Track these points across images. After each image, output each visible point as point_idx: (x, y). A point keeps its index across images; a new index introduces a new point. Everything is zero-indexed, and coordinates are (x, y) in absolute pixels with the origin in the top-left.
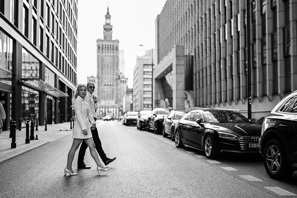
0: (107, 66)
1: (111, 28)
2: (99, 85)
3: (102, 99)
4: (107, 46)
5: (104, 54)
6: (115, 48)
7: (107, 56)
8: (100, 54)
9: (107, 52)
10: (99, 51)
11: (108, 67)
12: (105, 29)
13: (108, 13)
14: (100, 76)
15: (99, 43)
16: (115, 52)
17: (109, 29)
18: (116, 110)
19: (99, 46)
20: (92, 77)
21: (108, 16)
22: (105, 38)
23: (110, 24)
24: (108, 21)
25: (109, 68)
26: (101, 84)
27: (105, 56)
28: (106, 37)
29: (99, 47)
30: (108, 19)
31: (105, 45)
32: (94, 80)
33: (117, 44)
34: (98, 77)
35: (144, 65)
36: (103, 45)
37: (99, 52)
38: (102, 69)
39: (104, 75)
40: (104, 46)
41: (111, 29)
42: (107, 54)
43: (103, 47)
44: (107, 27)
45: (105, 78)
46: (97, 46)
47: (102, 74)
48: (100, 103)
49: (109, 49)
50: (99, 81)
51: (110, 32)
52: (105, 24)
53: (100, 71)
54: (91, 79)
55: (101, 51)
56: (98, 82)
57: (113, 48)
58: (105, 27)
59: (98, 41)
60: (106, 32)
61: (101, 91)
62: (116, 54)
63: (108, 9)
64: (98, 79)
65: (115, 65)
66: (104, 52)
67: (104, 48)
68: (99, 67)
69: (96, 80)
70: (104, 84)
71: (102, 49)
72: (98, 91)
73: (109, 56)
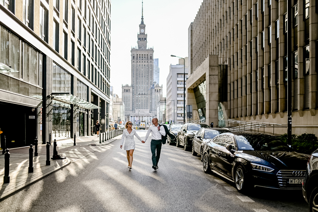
0: (141, 76)
1: (145, 37)
2: (133, 94)
3: (137, 108)
4: (141, 56)
5: (138, 64)
6: (149, 57)
7: (141, 65)
8: (135, 64)
9: (141, 61)
10: (133, 60)
11: (142, 76)
12: (139, 39)
13: (142, 22)
14: (135, 85)
15: (133, 53)
16: (149, 61)
17: (143, 39)
19: (134, 55)
20: (127, 86)
21: (142, 25)
22: (139, 47)
23: (144, 34)
24: (142, 31)
25: (144, 77)
26: (135, 94)
27: (140, 65)
28: (140, 47)
29: (134, 57)
30: (142, 29)
31: (140, 55)
32: (129, 90)
33: (152, 53)
34: (132, 86)
35: (177, 74)
36: (137, 55)
38: (137, 79)
39: (138, 84)
40: (138, 56)
41: (146, 39)
42: (141, 64)
43: (137, 57)
44: (142, 37)
45: (140, 88)
46: (132, 55)
47: (137, 83)
48: (135, 112)
49: (144, 58)
50: (134, 90)
51: (144, 42)
52: (139, 34)
53: (135, 80)
54: (126, 88)
55: (135, 61)
56: (133, 91)
57: (147, 57)
58: (139, 37)
59: (133, 50)
60: (141, 42)
61: (135, 100)
62: (150, 64)
63: (142, 19)
64: (133, 88)
65: (150, 74)
66: (138, 62)
67: (139, 57)
68: (133, 76)
69: (131, 89)
70: (138, 93)
71: (137, 59)
72: (133, 100)
73: (144, 65)
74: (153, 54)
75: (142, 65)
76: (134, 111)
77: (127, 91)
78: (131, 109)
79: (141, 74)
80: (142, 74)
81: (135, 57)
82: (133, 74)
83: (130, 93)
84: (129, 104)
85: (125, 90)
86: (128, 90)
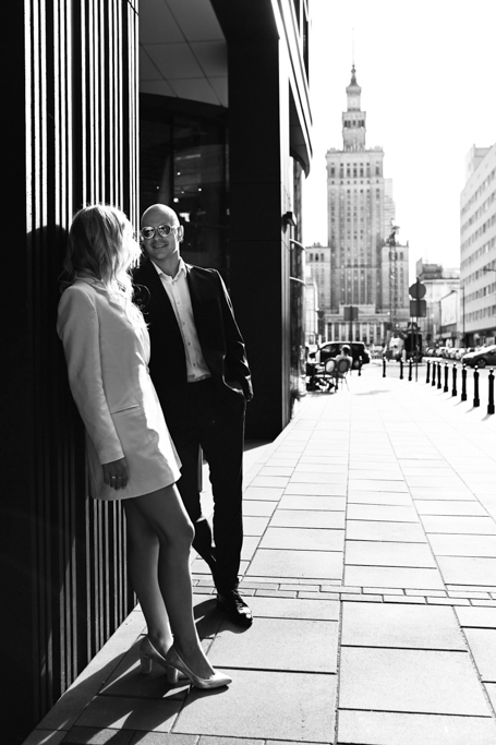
0: (352, 218)
1: (360, 119)
2: (334, 266)
3: (343, 300)
4: (352, 168)
5: (345, 187)
6: (373, 171)
7: (352, 192)
8: (336, 187)
9: (352, 181)
10: (332, 180)
11: (355, 220)
12: (346, 124)
13: (354, 82)
14: (337, 242)
15: (332, 160)
16: (374, 179)
17: (357, 123)
18: (378, 329)
19: (333, 166)
20: (318, 246)
21: (354, 88)
22: (347, 145)
23: (359, 110)
24: (354, 102)
25: (359, 222)
26: (338, 265)
27: (349, 191)
28: (349, 143)
29: (333, 171)
30: (354, 96)
31: (348, 165)
32: (322, 255)
33: (379, 159)
34: (331, 246)
36: (342, 165)
37: (333, 183)
38: (342, 226)
39: (346, 240)
40: (345, 167)
41: (362, 124)
42: (352, 187)
43: (342, 170)
44: (353, 117)
45: (349, 249)
46: (327, 167)
47: (342, 238)
48: (338, 313)
49: (359, 173)
50: (334, 255)
51: (359, 130)
52: (346, 111)
53: (337, 230)
54: (315, 251)
55: (337, 180)
56: (332, 257)
57: (368, 169)
58: (345, 119)
59: (330, 153)
60: (350, 131)
61: (338, 282)
62: (375, 186)
63: (354, 71)
64: (333, 251)
65: (375, 213)
66: (345, 181)
67: (345, 172)
68: (333, 220)
69: (327, 253)
70: (346, 264)
71: (341, 175)
72: (332, 281)
73: (359, 191)
74: (382, 162)
75: (355, 191)
76: (334, 311)
78: (328, 305)
79: (352, 214)
80: (355, 215)
81: (337, 171)
83: (325, 264)
84: (323, 292)
85: (312, 254)
86: (319, 257)
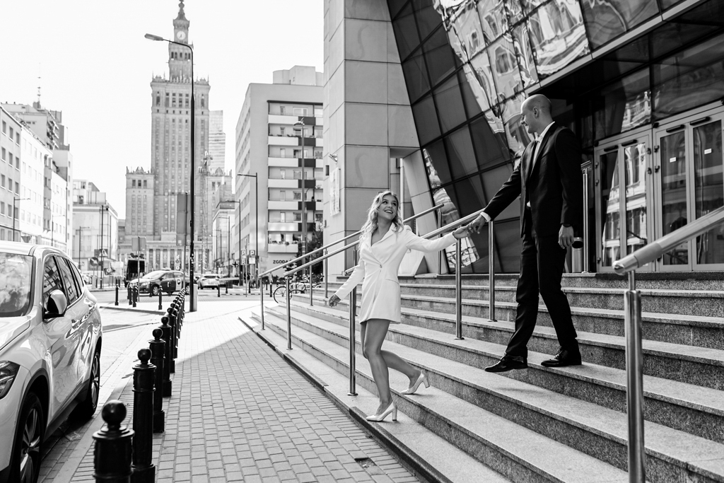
0: (177, 147)
1: (186, 52)
2: (157, 193)
3: (166, 228)
4: (177, 97)
5: (171, 116)
6: (199, 103)
7: (177, 121)
8: (161, 116)
9: (177, 111)
10: (157, 108)
11: (180, 149)
12: (172, 55)
13: (181, 15)
14: (161, 169)
15: (157, 89)
16: (199, 111)
17: (184, 55)
19: (158, 95)
20: (140, 172)
21: (181, 22)
22: (174, 76)
23: (186, 43)
24: (181, 34)
26: (162, 192)
27: (174, 121)
28: (176, 74)
29: (158, 100)
30: (181, 30)
31: (174, 95)
32: (145, 181)
33: (205, 92)
34: (154, 173)
35: (269, 102)
36: (168, 94)
37: (158, 111)
38: (166, 154)
39: (170, 168)
40: (171, 96)
41: (190, 56)
42: (177, 117)
43: (167, 99)
44: (179, 49)
45: (173, 177)
46: (153, 95)
47: (166, 166)
48: (160, 239)
49: (184, 103)
50: (157, 182)
51: (186, 62)
53: (161, 158)
54: (137, 178)
55: (163, 109)
56: (155, 184)
58: (172, 50)
59: (156, 82)
60: (177, 62)
61: (161, 209)
62: (200, 118)
63: (182, 5)
64: (156, 178)
65: (200, 143)
66: (171, 111)
67: (171, 101)
68: (157, 148)
69: (151, 181)
70: (170, 191)
71: (167, 105)
72: (155, 208)
73: (184, 121)
74: (208, 95)
75: (180, 121)
76: (158, 237)
77: (140, 185)
78: (151, 231)
79: (177, 143)
80: (180, 143)
81: (163, 100)
82: (157, 142)
83: (147, 191)
84: (145, 219)
85: (134, 181)
86: (142, 184)
